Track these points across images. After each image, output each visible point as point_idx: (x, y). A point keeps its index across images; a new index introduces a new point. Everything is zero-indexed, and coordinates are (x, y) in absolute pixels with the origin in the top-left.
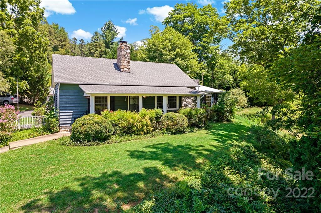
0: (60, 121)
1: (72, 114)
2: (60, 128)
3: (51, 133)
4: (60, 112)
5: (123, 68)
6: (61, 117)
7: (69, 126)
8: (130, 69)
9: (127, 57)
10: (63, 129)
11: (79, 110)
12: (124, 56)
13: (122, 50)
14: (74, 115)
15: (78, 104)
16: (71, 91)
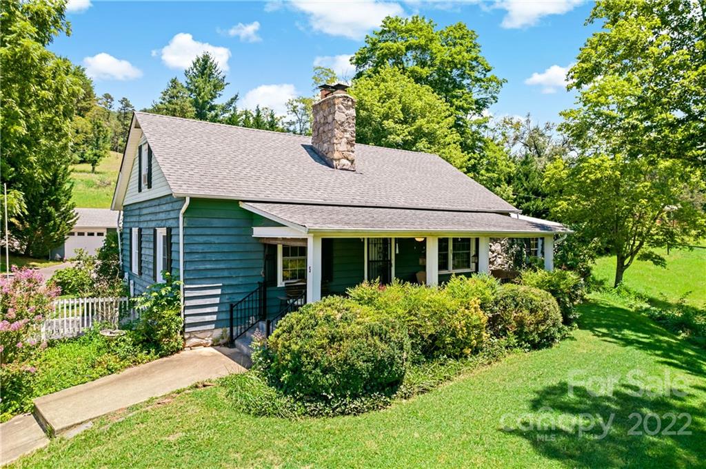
0: (185, 316)
1: (219, 292)
2: (186, 336)
3: (162, 356)
4: (187, 286)
5: (339, 159)
6: (188, 303)
7: (211, 330)
8: (355, 162)
9: (347, 128)
10: (194, 341)
11: (240, 279)
12: (342, 124)
13: (336, 107)
14: (227, 297)
15: (238, 262)
16: (216, 222)
